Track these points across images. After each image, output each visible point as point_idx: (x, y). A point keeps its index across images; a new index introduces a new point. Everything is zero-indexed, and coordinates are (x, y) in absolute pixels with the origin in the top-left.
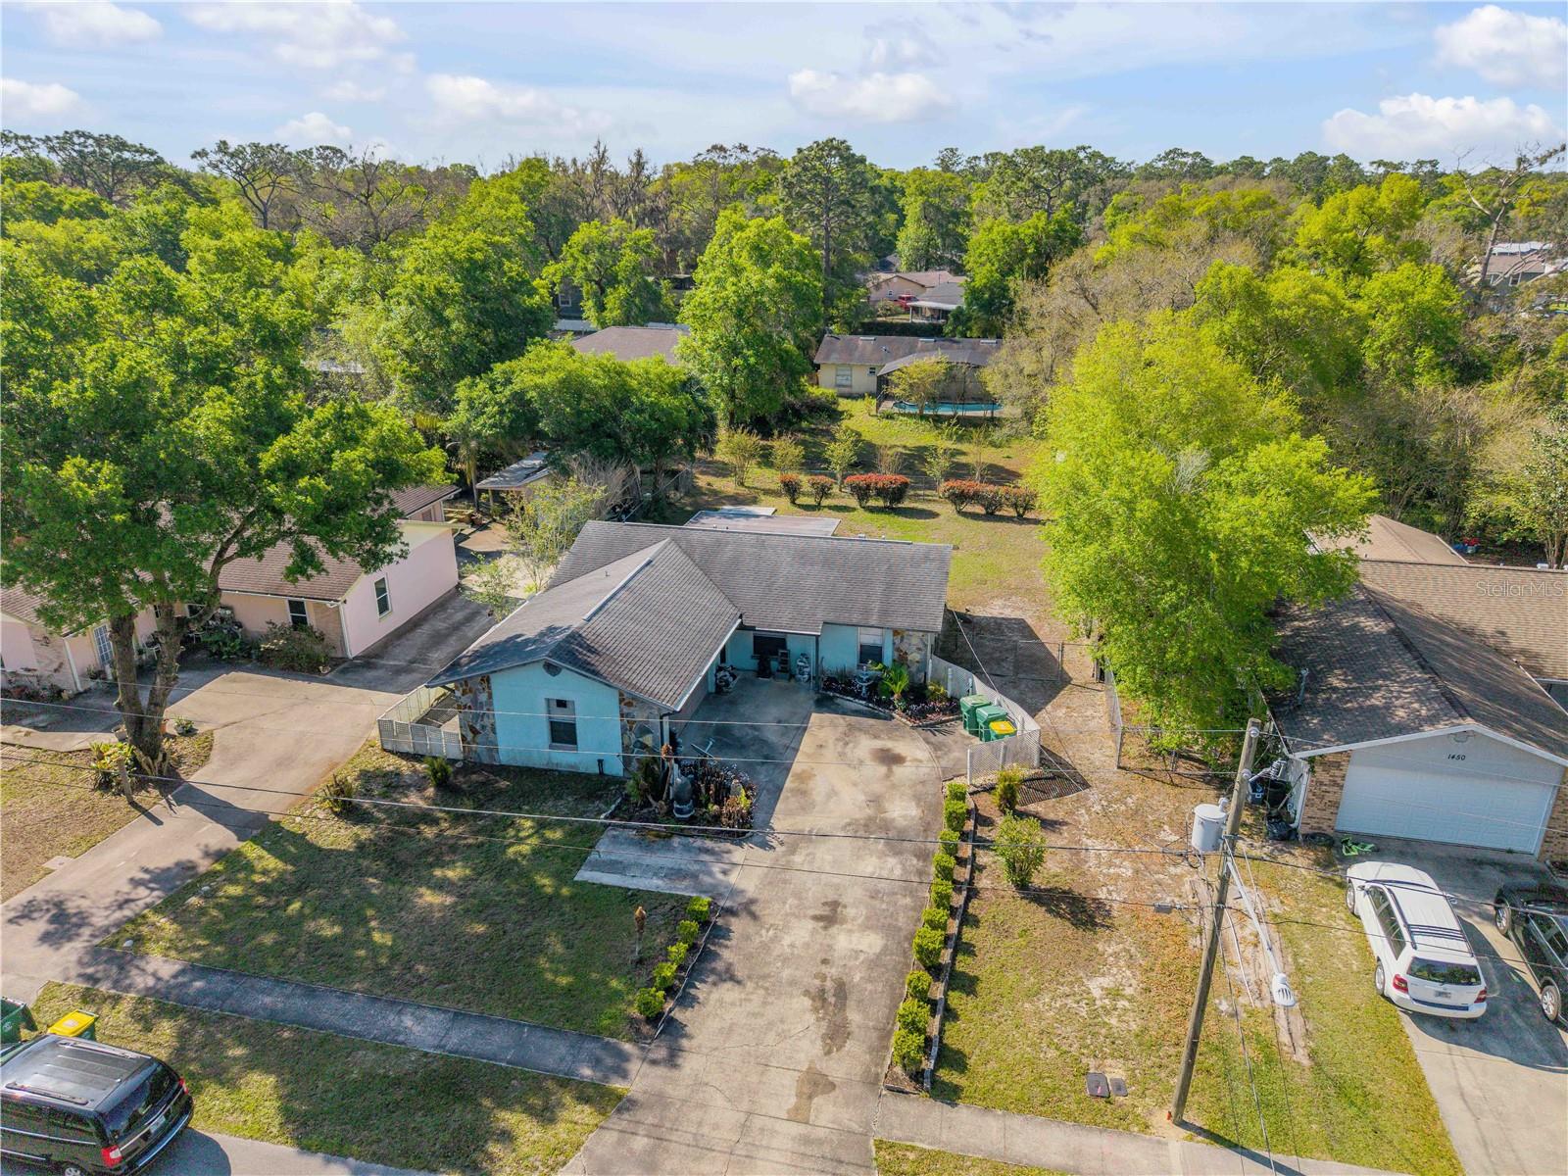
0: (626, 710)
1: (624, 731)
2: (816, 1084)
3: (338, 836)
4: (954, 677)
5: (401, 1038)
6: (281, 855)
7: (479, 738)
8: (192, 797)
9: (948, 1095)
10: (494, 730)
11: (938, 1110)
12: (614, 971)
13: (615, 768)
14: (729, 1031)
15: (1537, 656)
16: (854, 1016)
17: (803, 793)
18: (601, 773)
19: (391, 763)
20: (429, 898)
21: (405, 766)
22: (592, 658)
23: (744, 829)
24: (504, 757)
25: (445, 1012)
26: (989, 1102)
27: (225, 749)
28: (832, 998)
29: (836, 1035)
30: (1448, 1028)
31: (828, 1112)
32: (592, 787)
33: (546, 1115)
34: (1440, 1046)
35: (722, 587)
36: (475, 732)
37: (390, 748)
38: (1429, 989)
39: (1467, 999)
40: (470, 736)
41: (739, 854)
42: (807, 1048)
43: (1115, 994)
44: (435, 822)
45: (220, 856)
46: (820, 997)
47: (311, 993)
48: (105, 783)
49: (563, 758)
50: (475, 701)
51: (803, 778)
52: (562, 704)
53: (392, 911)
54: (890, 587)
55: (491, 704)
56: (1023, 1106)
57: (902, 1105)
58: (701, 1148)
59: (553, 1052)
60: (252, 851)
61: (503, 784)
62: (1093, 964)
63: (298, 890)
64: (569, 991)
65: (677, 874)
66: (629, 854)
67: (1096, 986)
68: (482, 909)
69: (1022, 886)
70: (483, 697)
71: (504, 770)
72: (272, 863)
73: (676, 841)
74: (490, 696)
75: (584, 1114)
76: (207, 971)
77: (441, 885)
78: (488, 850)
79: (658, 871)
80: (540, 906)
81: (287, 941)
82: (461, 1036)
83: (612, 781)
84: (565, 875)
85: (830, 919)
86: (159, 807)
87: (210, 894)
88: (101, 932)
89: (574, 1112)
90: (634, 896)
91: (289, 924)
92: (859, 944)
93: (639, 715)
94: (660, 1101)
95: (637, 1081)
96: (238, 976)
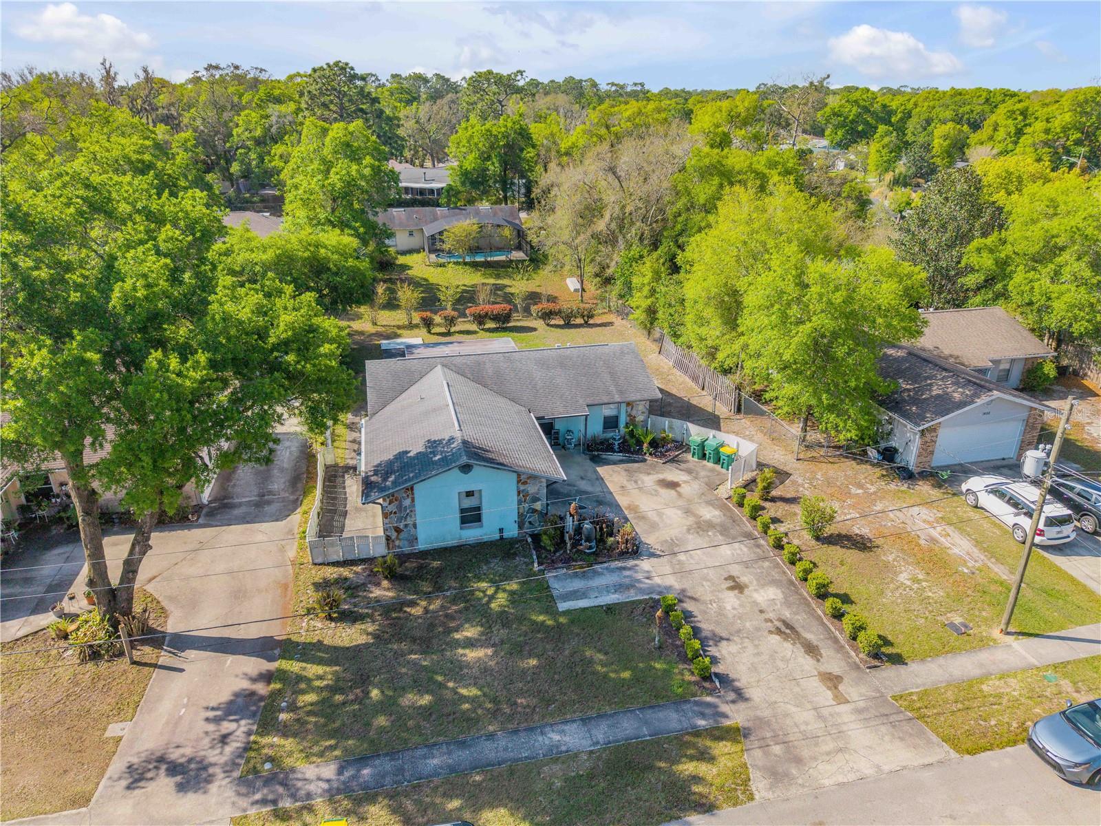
0: (522, 488)
1: (520, 502)
2: (832, 681)
3: (350, 636)
4: (670, 426)
5: (564, 748)
6: (321, 662)
7: (402, 535)
8: (181, 643)
9: (898, 660)
10: (415, 526)
11: (901, 670)
12: (650, 657)
13: (512, 531)
14: (755, 668)
15: (958, 357)
16: (809, 636)
17: (643, 518)
18: (502, 538)
19: (331, 573)
20: (472, 655)
21: (345, 572)
22: (490, 456)
23: (634, 550)
24: (422, 546)
25: (574, 721)
26: (920, 656)
27: (172, 599)
28: (787, 630)
29: (812, 649)
30: (1062, 549)
31: (852, 692)
32: (503, 548)
33: (704, 756)
34: (1067, 559)
35: (502, 393)
36: (398, 530)
37: (320, 560)
38: (1052, 532)
39: (1067, 532)
40: (394, 535)
41: (645, 564)
42: (807, 661)
43: (915, 580)
44: (413, 604)
45: (267, 677)
46: (779, 631)
47: (462, 744)
48: (93, 654)
49: (472, 534)
50: (400, 507)
51: (633, 509)
52: (470, 494)
53: (457, 670)
54: (613, 375)
55: (414, 506)
56: (935, 654)
57: (882, 673)
58: (811, 739)
59: (671, 720)
60: (293, 666)
61: (436, 564)
62: (889, 569)
63: (363, 681)
64: (637, 680)
65: (619, 588)
66: (577, 584)
67: (903, 578)
68: (518, 650)
69: (818, 538)
70: (407, 502)
71: (424, 554)
72: (313, 670)
73: (597, 568)
74: (413, 500)
75: (726, 747)
76: (362, 760)
77: (470, 643)
78: (477, 610)
79: (607, 589)
80: (557, 634)
81: (400, 718)
82: (601, 732)
83: (512, 542)
84: (551, 610)
85: (738, 587)
86: (165, 658)
87: (293, 708)
88: (232, 765)
89: (721, 748)
90: (610, 609)
91: (386, 706)
92: (768, 596)
93: (532, 489)
94: (762, 722)
95: (736, 716)
96: (392, 755)
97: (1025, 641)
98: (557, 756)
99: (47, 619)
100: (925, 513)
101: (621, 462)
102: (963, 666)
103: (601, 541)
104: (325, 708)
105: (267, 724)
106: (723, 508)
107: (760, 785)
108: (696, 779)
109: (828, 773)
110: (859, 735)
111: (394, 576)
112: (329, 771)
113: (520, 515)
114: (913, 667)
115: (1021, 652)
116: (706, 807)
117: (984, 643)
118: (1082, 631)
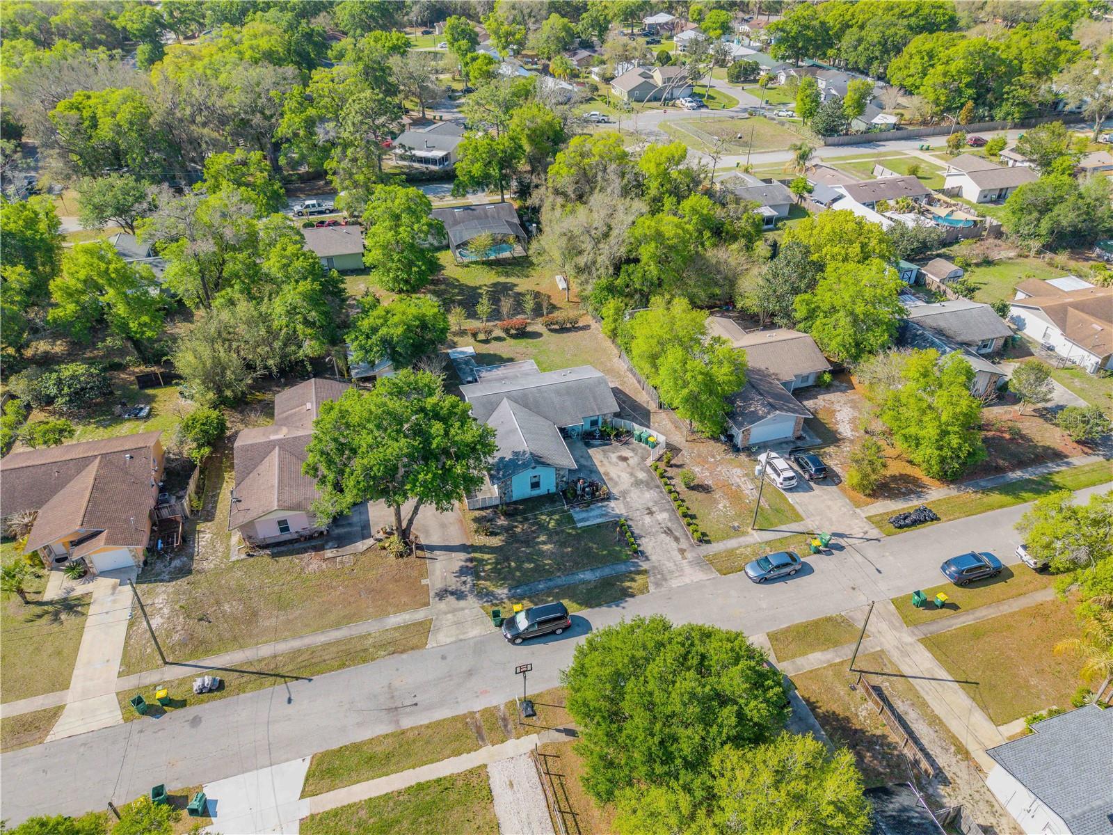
0: (557, 473)
1: (556, 479)
2: (682, 551)
3: (496, 541)
4: (624, 424)
5: (585, 580)
6: (488, 553)
7: (507, 495)
8: (431, 548)
9: (708, 542)
10: (513, 491)
11: (709, 546)
12: (615, 544)
13: (553, 490)
14: (654, 547)
16: (677, 534)
17: (611, 479)
18: (549, 493)
19: (477, 514)
20: (546, 547)
21: (483, 513)
22: (543, 460)
23: (608, 497)
24: (514, 498)
25: (587, 570)
26: (717, 540)
28: (669, 531)
29: (677, 539)
30: (790, 490)
31: (689, 555)
32: (550, 498)
33: (633, 580)
34: (790, 494)
35: (538, 413)
36: (505, 494)
37: (471, 508)
38: (787, 483)
39: (794, 482)
40: (503, 496)
41: (612, 504)
42: (674, 545)
43: (725, 507)
44: (516, 527)
45: (470, 560)
46: (665, 532)
47: (549, 580)
48: (400, 555)
49: (536, 492)
50: (506, 485)
51: (607, 474)
52: (535, 477)
53: (542, 554)
54: (594, 397)
55: (512, 484)
56: (723, 539)
57: (701, 548)
58: (671, 572)
59: (622, 568)
60: (478, 555)
61: (521, 507)
62: (716, 502)
63: (507, 559)
64: (610, 554)
65: (601, 516)
66: (584, 515)
67: (720, 506)
68: (563, 544)
69: (688, 488)
70: (509, 482)
71: (516, 503)
72: (486, 556)
73: (592, 506)
74: (511, 481)
75: (641, 576)
76: (517, 587)
77: (544, 543)
78: (542, 528)
79: (597, 517)
80: (578, 537)
81: (525, 572)
82: (598, 574)
83: (554, 494)
84: (574, 527)
85: (651, 513)
86: (427, 554)
87: (484, 571)
88: (471, 591)
89: (638, 577)
90: (599, 526)
91: (518, 568)
92: (663, 516)
93: (562, 473)
94: (654, 568)
95: (645, 566)
96: (526, 585)
97: (759, 532)
98: (584, 582)
99: (370, 542)
100: (739, 471)
101: (601, 445)
102: (732, 543)
103: (593, 494)
104: (494, 570)
105: (478, 578)
106: (648, 472)
107: (652, 588)
108: (630, 588)
109: (674, 583)
110: (688, 570)
111: (507, 515)
112: (506, 591)
113: (557, 484)
114: (714, 545)
115: (756, 537)
116: (633, 596)
117: (744, 534)
118: (783, 528)
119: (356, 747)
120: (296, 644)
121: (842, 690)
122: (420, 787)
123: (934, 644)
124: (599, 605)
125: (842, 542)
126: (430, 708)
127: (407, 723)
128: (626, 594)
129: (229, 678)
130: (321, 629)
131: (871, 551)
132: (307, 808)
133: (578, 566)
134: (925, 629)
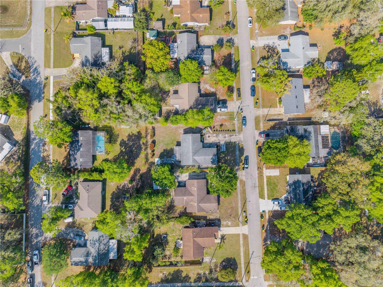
2: (236, 135)
11: (236, 130)
14: (234, 140)
20: (229, 158)
23: (219, 143)
26: (235, 128)
28: (231, 136)
29: (233, 135)
31: (237, 135)
41: (221, 143)
43: (227, 124)
44: (222, 162)
51: (213, 141)
53: (230, 159)
54: (196, 138)
57: (236, 132)
58: (240, 139)
62: (225, 124)
64: (233, 148)
66: (223, 149)
68: (229, 155)
73: (221, 147)
76: (236, 165)
77: (228, 158)
78: (224, 157)
79: (224, 147)
80: (228, 152)
81: (233, 163)
82: (237, 151)
84: (225, 152)
85: (225, 137)
88: (235, 172)
89: (240, 145)
90: (226, 147)
92: (227, 135)
94: (238, 141)
95: (237, 143)
96: (236, 163)
97: (235, 120)
98: (238, 154)
100: (219, 117)
102: (236, 126)
106: (214, 133)
107: (242, 143)
109: (242, 139)
110: (240, 136)
112: (237, 167)
117: (235, 123)
118: (235, 116)
119: (259, 193)
120: (239, 201)
121: (267, 124)
122: (267, 184)
123: (264, 107)
124: (244, 153)
125: (240, 108)
126: (256, 182)
127: (257, 185)
128: (242, 148)
129: (244, 210)
130: (237, 197)
131: (243, 104)
132: (266, 199)
133: (235, 153)
134: (261, 106)
